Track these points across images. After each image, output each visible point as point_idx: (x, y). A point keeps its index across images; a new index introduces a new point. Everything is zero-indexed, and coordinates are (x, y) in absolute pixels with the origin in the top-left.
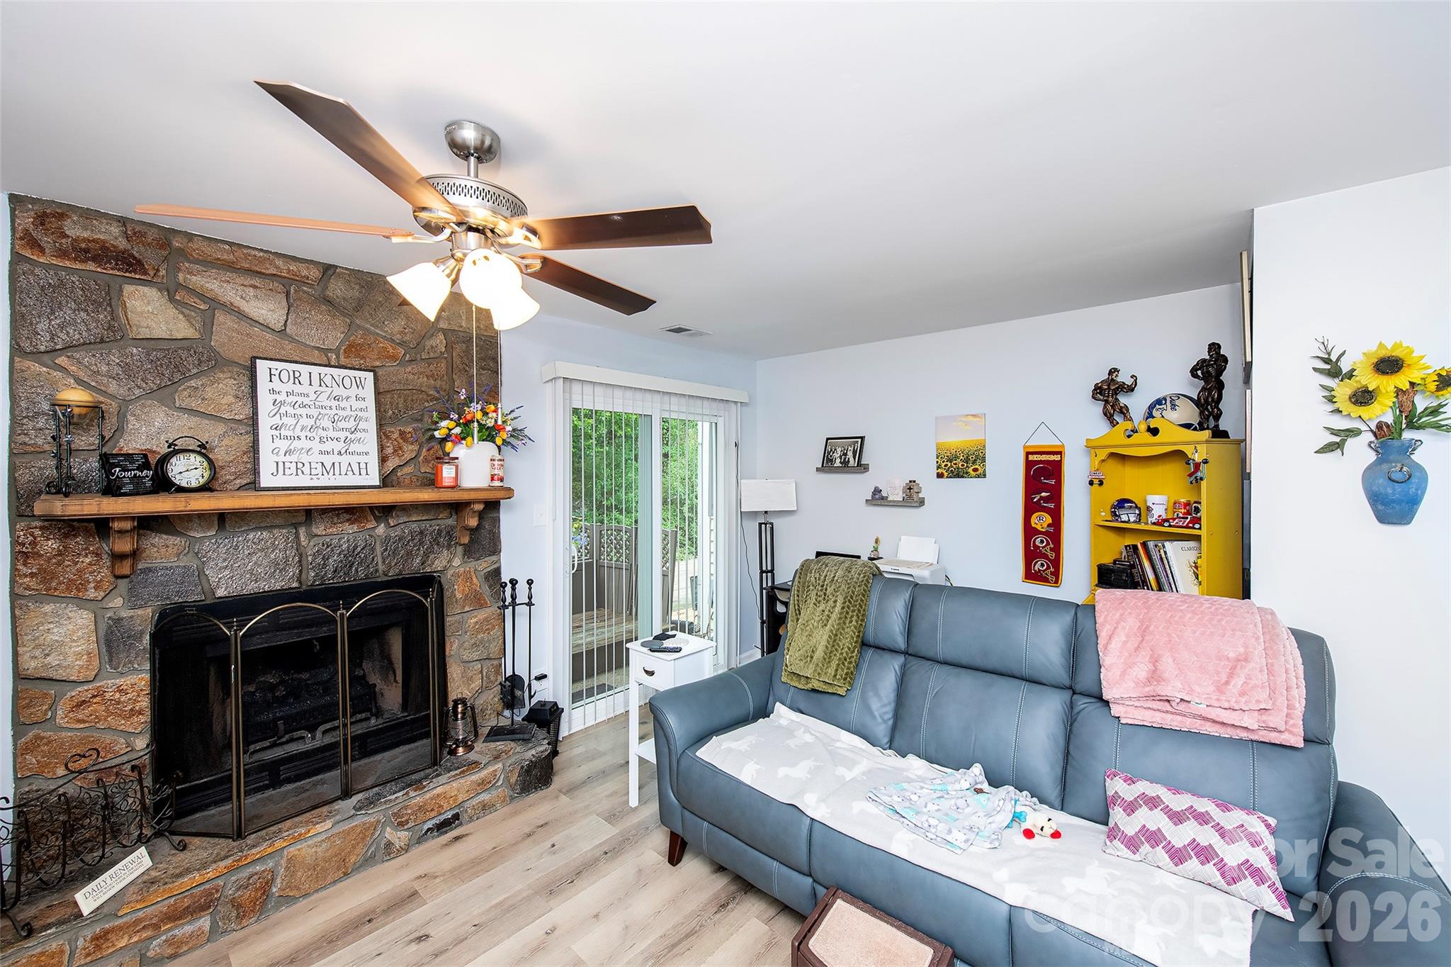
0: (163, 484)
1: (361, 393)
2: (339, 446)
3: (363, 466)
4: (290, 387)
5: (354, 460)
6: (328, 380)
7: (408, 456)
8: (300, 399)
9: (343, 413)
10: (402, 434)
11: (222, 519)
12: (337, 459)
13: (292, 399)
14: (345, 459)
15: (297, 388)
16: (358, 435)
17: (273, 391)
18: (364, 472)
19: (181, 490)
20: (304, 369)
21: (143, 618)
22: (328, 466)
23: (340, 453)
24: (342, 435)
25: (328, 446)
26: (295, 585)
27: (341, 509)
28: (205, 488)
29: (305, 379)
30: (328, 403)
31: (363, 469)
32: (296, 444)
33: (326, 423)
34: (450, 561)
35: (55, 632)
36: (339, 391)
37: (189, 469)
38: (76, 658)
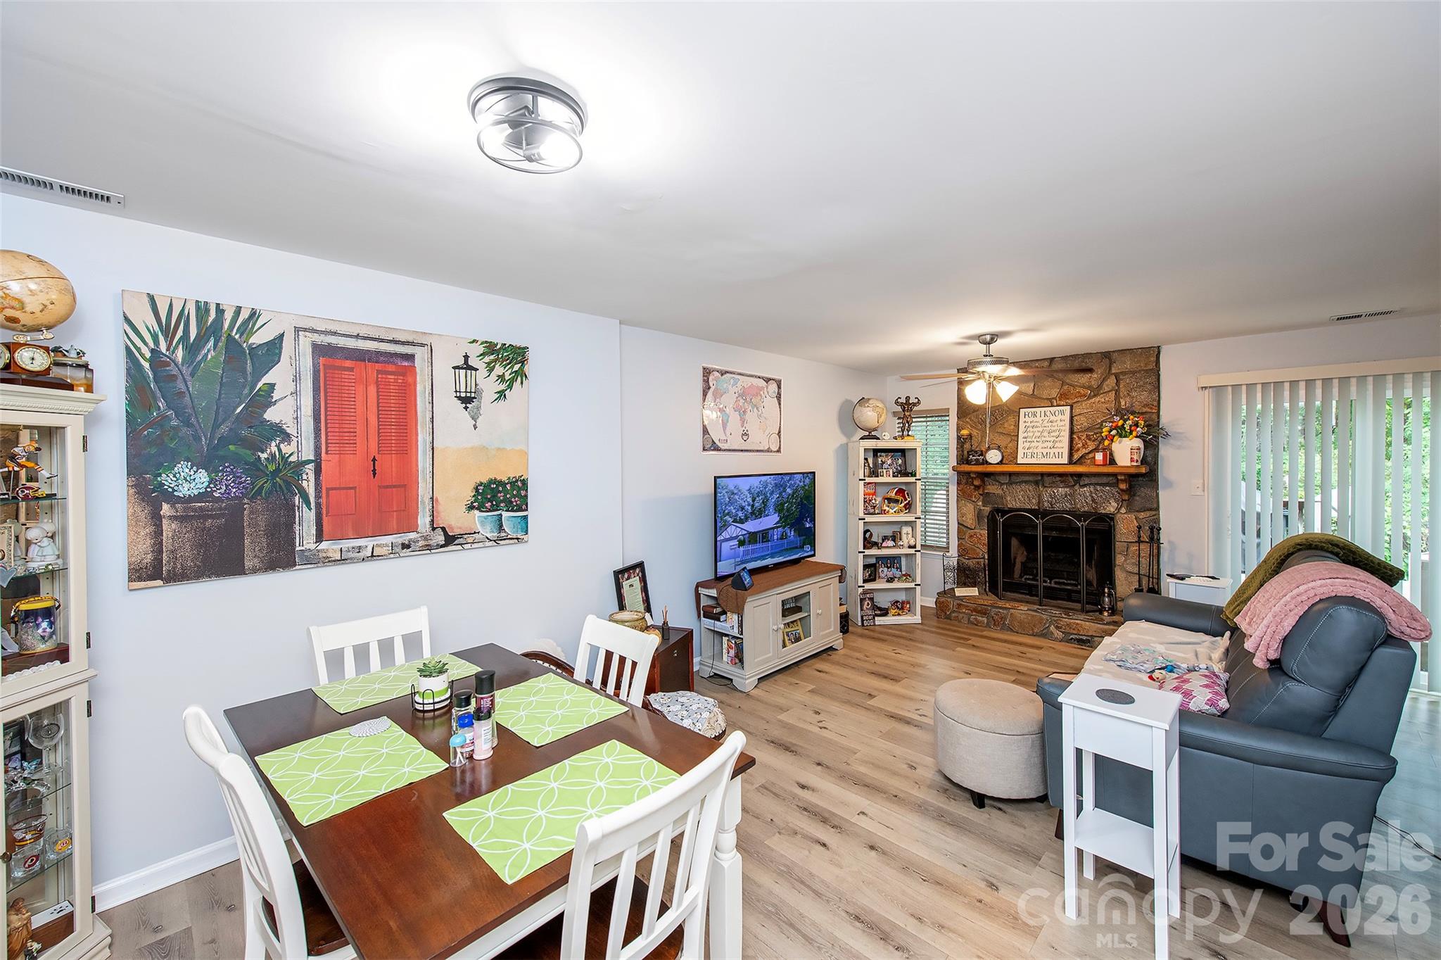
0: (985, 462)
1: (1063, 417)
2: (1050, 444)
3: (1060, 454)
4: (1032, 419)
5: (1056, 451)
6: (1048, 413)
7: (1090, 448)
8: (1035, 424)
9: (1053, 428)
10: (1087, 436)
11: (1010, 475)
12: (1048, 450)
13: (1033, 424)
14: (1052, 451)
15: (1035, 419)
16: (1059, 439)
17: (1025, 422)
18: (1060, 456)
19: (990, 464)
20: (1038, 410)
21: (987, 509)
22: (1045, 454)
23: (1050, 448)
24: (1052, 439)
25: (1045, 445)
26: (1037, 507)
27: (1056, 474)
28: (1001, 462)
29: (1038, 415)
30: (1047, 425)
31: (1060, 455)
32: (1033, 444)
33: (1046, 434)
34: (1118, 509)
35: (965, 510)
36: (1053, 418)
37: (994, 456)
38: (970, 520)
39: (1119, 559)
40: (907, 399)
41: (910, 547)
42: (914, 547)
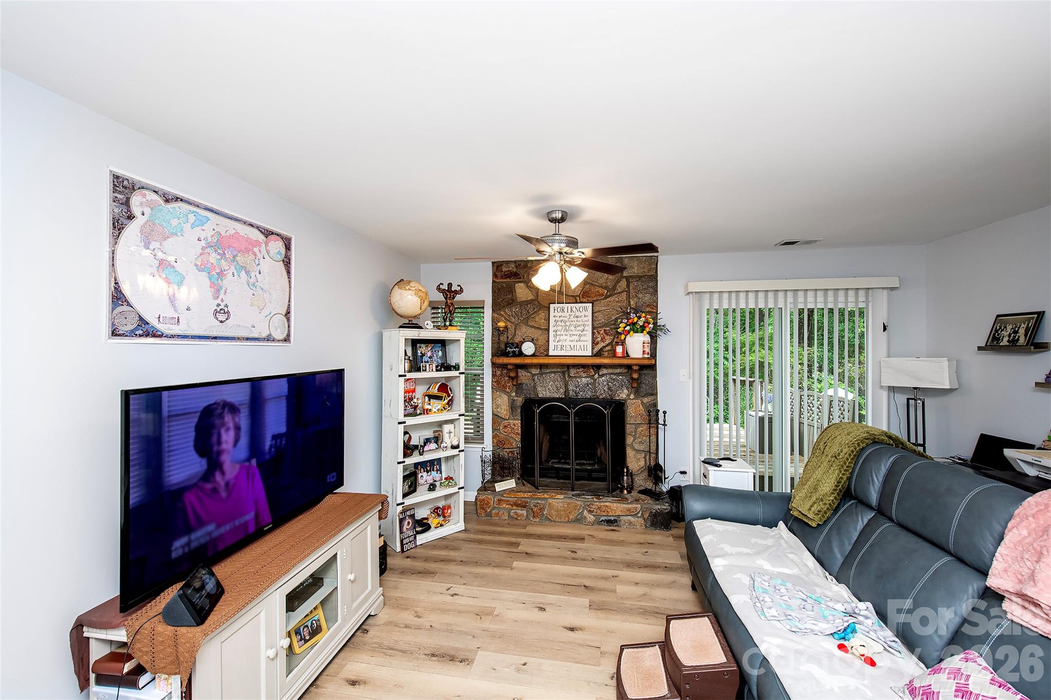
0: (521, 354)
1: (586, 313)
2: (577, 338)
3: (585, 346)
4: (560, 314)
5: (582, 344)
6: (574, 309)
7: (607, 342)
8: (564, 319)
9: (578, 323)
10: (605, 331)
11: (541, 366)
12: (575, 343)
13: (561, 319)
14: (579, 344)
15: (563, 314)
16: (584, 332)
17: (554, 316)
18: (585, 349)
19: (526, 356)
20: (565, 306)
21: (520, 401)
22: (572, 347)
23: (577, 341)
24: (578, 333)
25: (572, 338)
26: (563, 396)
27: (580, 365)
28: (533, 355)
29: (566, 310)
30: (573, 319)
31: (585, 348)
32: (562, 338)
33: (572, 328)
34: (628, 395)
35: (499, 401)
36: (578, 314)
37: (528, 348)
38: (504, 411)
39: (629, 440)
40: (450, 285)
41: (453, 447)
42: (457, 447)
